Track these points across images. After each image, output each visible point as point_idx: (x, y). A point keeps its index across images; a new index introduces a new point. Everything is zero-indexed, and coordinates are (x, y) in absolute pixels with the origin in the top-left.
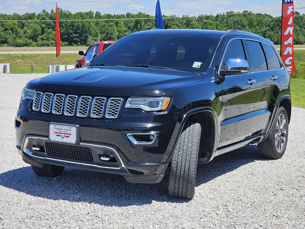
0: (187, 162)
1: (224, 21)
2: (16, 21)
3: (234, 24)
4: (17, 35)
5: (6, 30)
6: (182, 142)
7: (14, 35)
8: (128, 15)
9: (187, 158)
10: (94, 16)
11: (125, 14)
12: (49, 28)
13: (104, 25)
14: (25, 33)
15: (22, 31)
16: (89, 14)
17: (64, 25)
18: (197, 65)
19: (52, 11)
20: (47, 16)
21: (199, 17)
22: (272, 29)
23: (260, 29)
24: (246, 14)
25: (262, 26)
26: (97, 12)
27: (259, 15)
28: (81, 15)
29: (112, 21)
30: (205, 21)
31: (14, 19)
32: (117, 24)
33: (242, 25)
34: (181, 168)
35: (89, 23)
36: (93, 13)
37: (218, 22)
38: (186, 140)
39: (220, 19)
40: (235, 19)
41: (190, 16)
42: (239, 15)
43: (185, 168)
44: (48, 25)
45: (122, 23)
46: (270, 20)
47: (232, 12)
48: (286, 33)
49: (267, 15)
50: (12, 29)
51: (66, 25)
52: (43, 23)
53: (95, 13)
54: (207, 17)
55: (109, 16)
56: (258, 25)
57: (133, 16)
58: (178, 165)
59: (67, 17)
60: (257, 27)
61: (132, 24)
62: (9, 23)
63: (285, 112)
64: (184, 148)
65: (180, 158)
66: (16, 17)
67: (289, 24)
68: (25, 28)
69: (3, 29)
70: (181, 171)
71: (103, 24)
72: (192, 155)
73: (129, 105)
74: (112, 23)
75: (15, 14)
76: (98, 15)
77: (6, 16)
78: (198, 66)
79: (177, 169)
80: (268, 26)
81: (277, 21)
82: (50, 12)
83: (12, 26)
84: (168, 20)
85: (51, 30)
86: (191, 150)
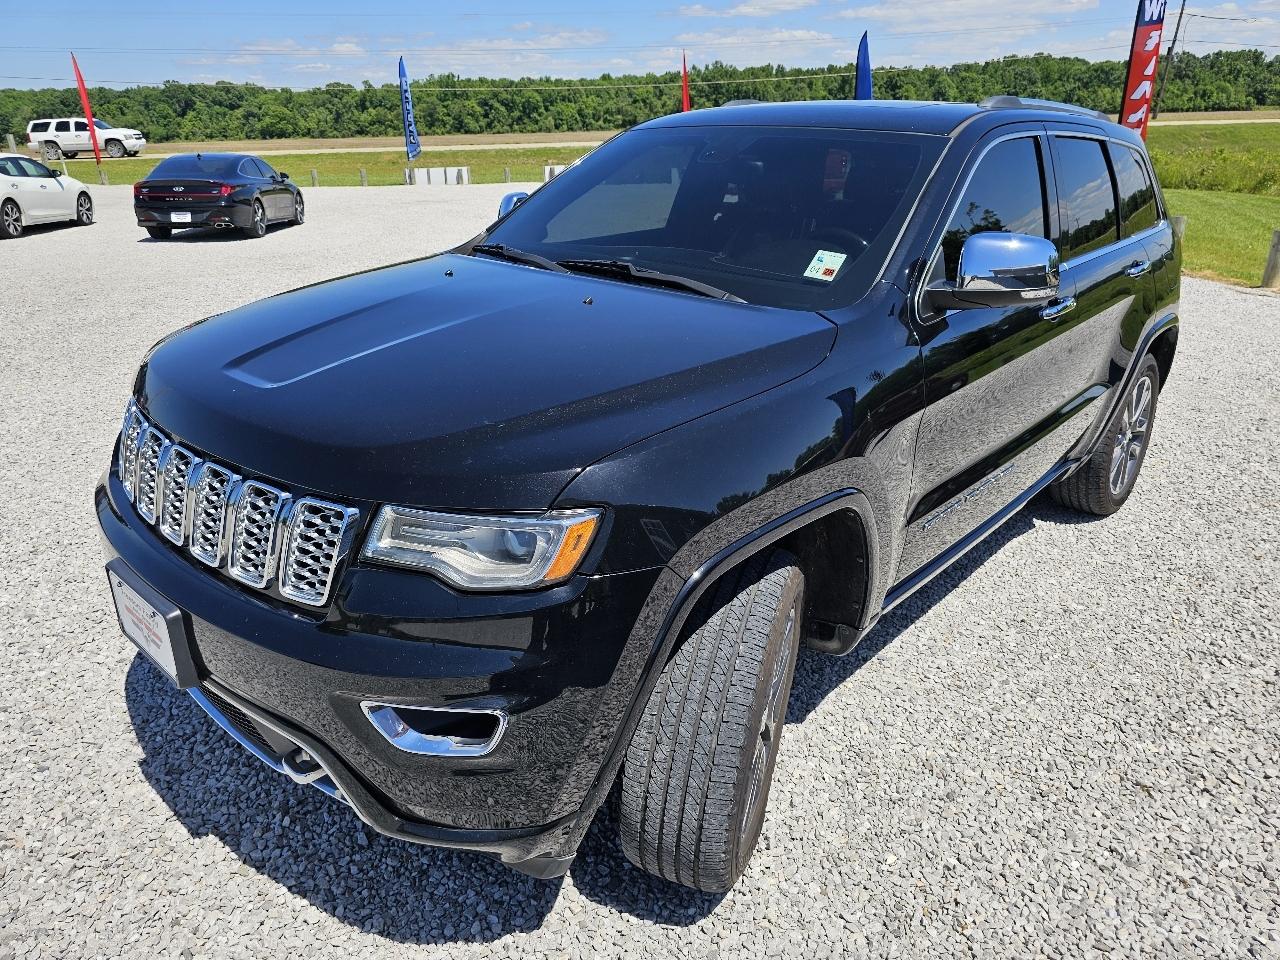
0: (689, 799)
1: (999, 73)
2: (650, 87)
3: (1016, 79)
4: (651, 110)
5: (635, 101)
6: (674, 694)
7: (647, 111)
8: (831, 69)
9: (691, 780)
10: (774, 72)
11: (826, 67)
12: (701, 97)
13: (789, 89)
14: (664, 106)
15: (659, 104)
16: (766, 70)
17: (724, 90)
18: (823, 267)
19: (707, 68)
20: (698, 76)
21: (954, 67)
22: (1086, 86)
23: (1063, 86)
24: (1040, 60)
25: (1068, 80)
26: (779, 66)
27: (1064, 59)
28: (752, 72)
29: (803, 81)
30: (964, 74)
31: (647, 83)
32: (810, 85)
33: (1030, 80)
34: (663, 821)
35: (765, 86)
36: (772, 68)
37: (987, 76)
38: (697, 689)
39: (990, 68)
40: (1019, 69)
41: (938, 67)
42: (1026, 61)
43: (681, 826)
44: (700, 91)
45: (820, 83)
46: (1084, 68)
47: (1014, 56)
48: (1137, 95)
49: (1078, 60)
50: (644, 101)
51: (727, 91)
52: (691, 89)
53: (775, 67)
54: (968, 68)
55: (799, 72)
56: (1060, 79)
57: (839, 70)
58: (651, 804)
59: (731, 76)
60: (1059, 83)
61: (836, 85)
62: (641, 91)
63: (1154, 372)
64: (681, 729)
65: (660, 777)
66: (651, 79)
67: (1146, 73)
68: (664, 98)
69: (631, 100)
70: (664, 831)
71: (788, 85)
72: (714, 772)
73: (386, 543)
74: (802, 85)
75: (648, 75)
76: (781, 71)
77: (636, 78)
78: (828, 272)
79: (644, 820)
80: (1079, 80)
81: (1096, 71)
82: (703, 69)
83: (645, 95)
84: (898, 75)
85: (704, 100)
86: (713, 746)
